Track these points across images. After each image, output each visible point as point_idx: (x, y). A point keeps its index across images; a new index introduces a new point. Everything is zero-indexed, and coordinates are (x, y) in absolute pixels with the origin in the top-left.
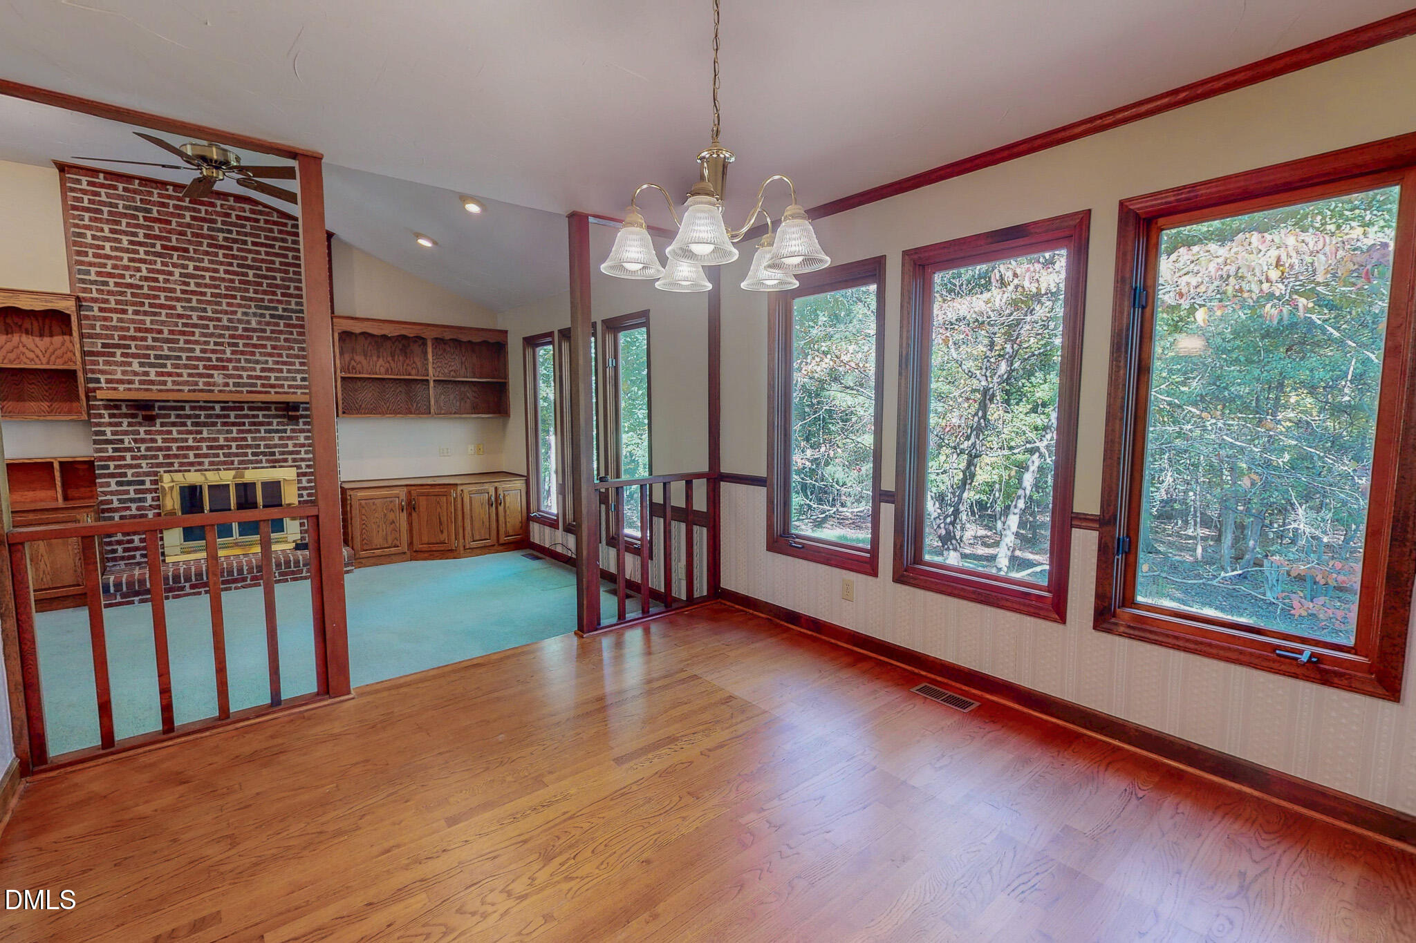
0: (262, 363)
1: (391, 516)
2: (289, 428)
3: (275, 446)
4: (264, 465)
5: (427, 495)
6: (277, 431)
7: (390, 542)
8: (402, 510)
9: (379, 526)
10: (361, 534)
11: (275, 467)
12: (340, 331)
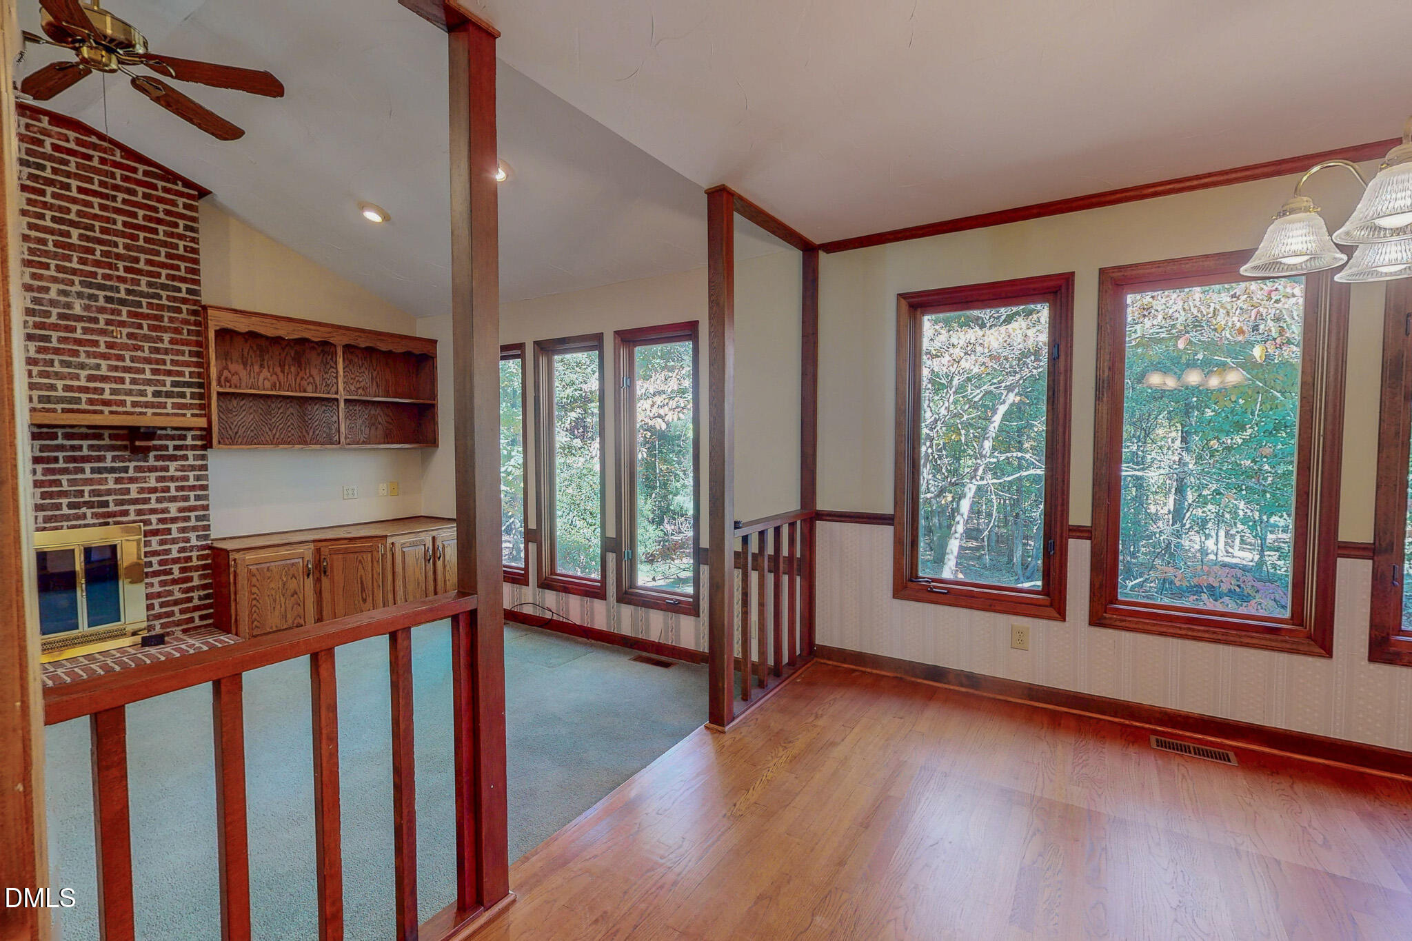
0: (91, 369)
1: (293, 584)
2: (132, 465)
3: (109, 492)
4: (89, 521)
5: (346, 551)
6: (112, 470)
7: (290, 622)
8: (308, 575)
9: (275, 600)
10: (251, 614)
11: (107, 524)
12: (218, 328)
